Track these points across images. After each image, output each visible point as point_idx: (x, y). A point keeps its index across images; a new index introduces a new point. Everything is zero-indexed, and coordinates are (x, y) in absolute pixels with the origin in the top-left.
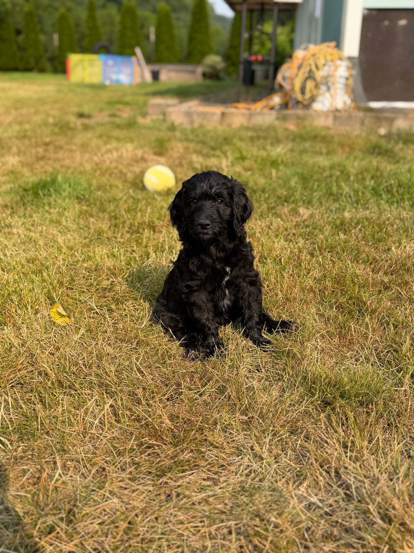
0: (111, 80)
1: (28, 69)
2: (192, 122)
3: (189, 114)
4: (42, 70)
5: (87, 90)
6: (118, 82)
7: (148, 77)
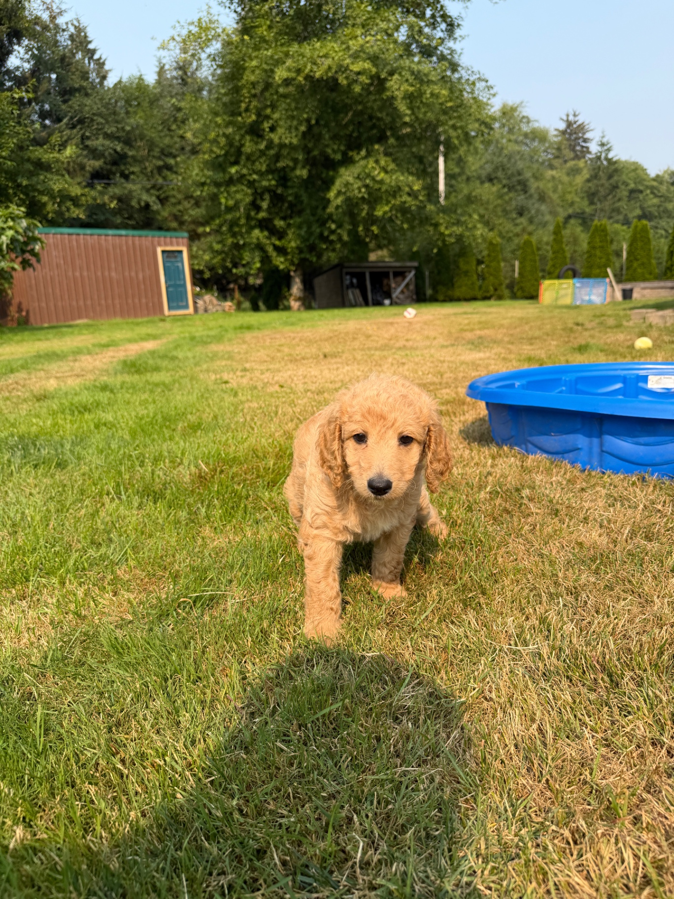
0: (583, 300)
1: (486, 298)
2: (666, 322)
3: (663, 317)
4: (500, 298)
5: (564, 310)
6: (590, 301)
7: (619, 295)
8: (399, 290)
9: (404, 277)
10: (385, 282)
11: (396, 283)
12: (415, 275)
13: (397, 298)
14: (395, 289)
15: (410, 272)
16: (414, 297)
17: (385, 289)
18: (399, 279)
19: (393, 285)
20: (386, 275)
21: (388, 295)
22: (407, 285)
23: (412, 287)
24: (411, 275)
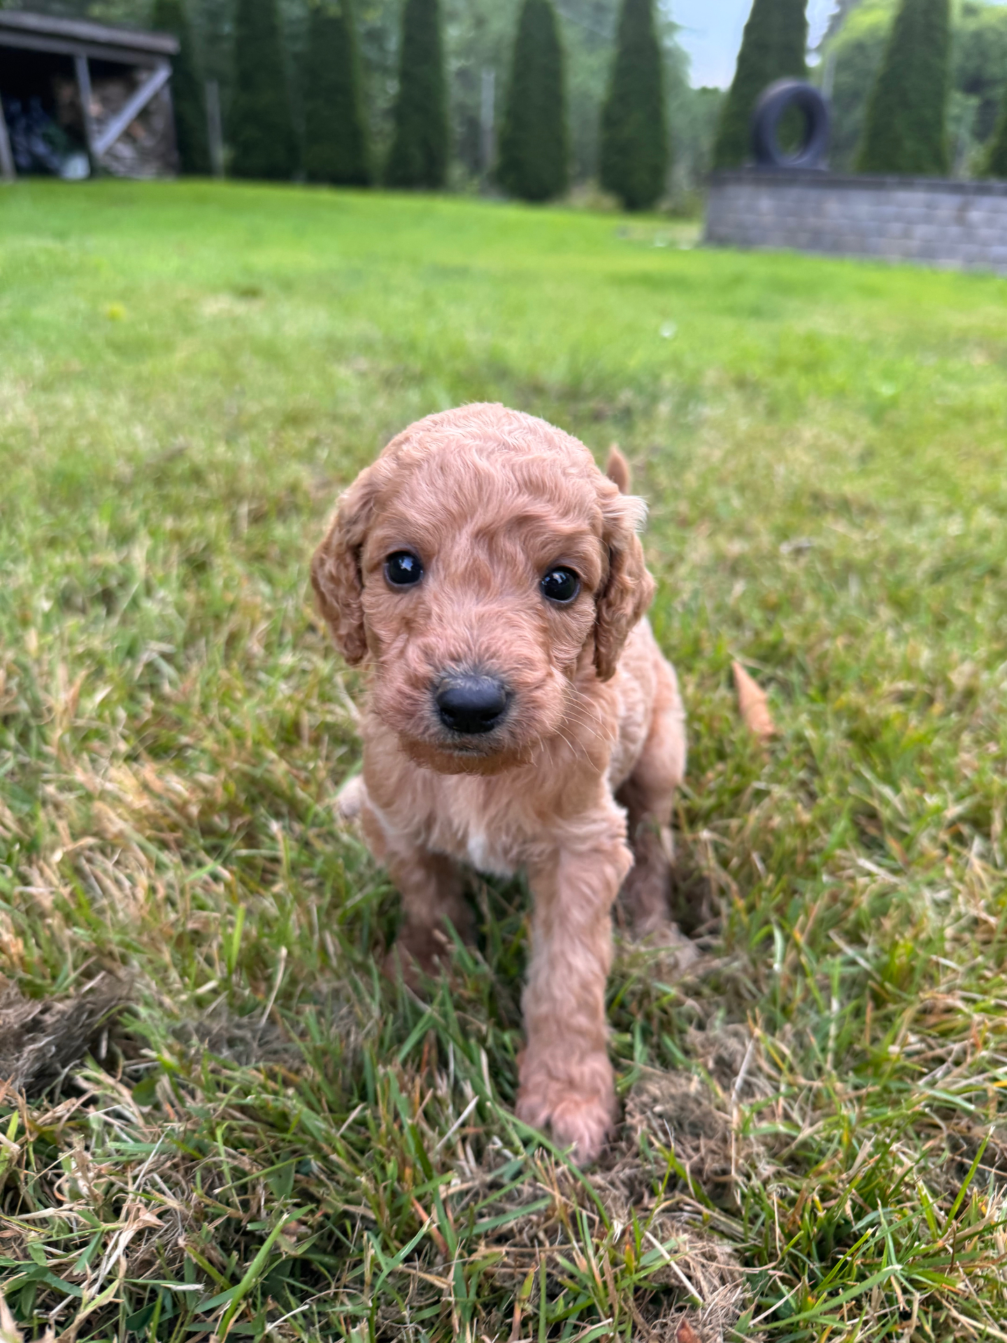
8: (116, 127)
9: (132, 87)
10: (65, 93)
11: (105, 101)
12: (171, 81)
13: (110, 152)
14: (102, 121)
15: (152, 69)
16: (175, 157)
17: (66, 117)
18: (114, 90)
19: (93, 107)
20: (64, 66)
21: (77, 139)
22: (144, 115)
23: (160, 122)
24: (156, 81)
